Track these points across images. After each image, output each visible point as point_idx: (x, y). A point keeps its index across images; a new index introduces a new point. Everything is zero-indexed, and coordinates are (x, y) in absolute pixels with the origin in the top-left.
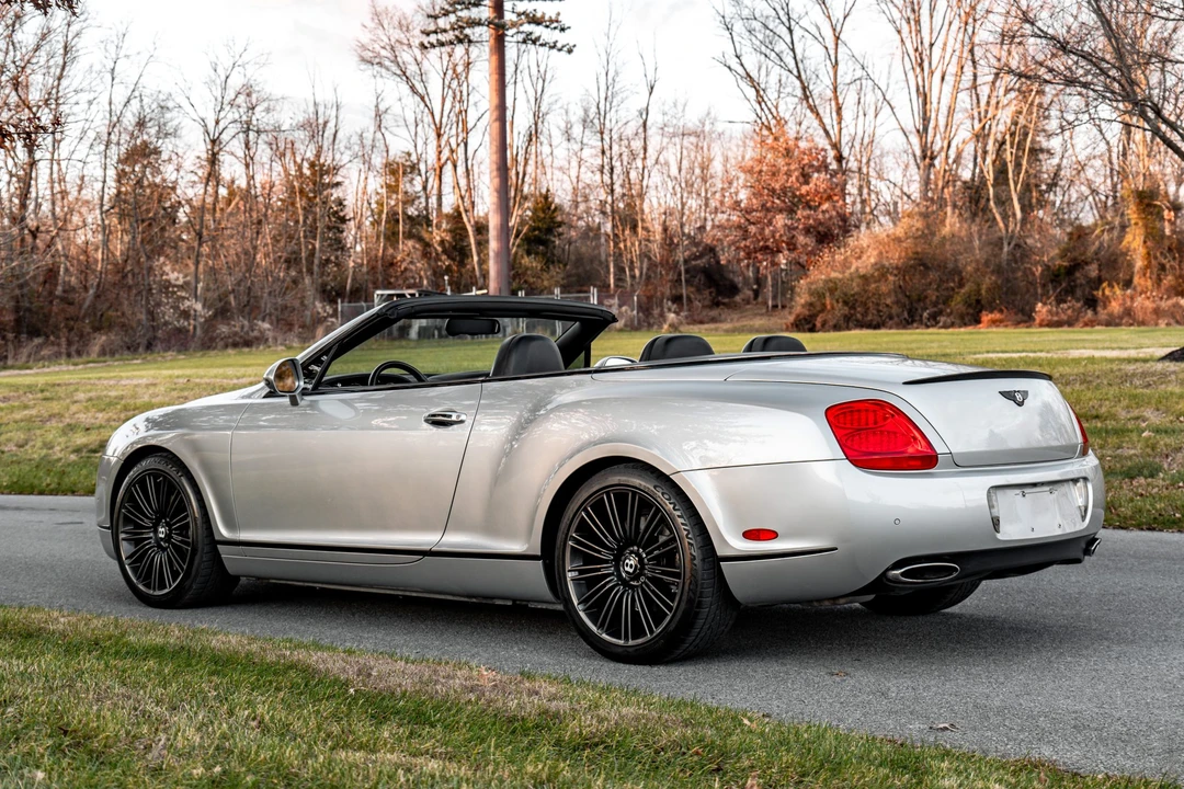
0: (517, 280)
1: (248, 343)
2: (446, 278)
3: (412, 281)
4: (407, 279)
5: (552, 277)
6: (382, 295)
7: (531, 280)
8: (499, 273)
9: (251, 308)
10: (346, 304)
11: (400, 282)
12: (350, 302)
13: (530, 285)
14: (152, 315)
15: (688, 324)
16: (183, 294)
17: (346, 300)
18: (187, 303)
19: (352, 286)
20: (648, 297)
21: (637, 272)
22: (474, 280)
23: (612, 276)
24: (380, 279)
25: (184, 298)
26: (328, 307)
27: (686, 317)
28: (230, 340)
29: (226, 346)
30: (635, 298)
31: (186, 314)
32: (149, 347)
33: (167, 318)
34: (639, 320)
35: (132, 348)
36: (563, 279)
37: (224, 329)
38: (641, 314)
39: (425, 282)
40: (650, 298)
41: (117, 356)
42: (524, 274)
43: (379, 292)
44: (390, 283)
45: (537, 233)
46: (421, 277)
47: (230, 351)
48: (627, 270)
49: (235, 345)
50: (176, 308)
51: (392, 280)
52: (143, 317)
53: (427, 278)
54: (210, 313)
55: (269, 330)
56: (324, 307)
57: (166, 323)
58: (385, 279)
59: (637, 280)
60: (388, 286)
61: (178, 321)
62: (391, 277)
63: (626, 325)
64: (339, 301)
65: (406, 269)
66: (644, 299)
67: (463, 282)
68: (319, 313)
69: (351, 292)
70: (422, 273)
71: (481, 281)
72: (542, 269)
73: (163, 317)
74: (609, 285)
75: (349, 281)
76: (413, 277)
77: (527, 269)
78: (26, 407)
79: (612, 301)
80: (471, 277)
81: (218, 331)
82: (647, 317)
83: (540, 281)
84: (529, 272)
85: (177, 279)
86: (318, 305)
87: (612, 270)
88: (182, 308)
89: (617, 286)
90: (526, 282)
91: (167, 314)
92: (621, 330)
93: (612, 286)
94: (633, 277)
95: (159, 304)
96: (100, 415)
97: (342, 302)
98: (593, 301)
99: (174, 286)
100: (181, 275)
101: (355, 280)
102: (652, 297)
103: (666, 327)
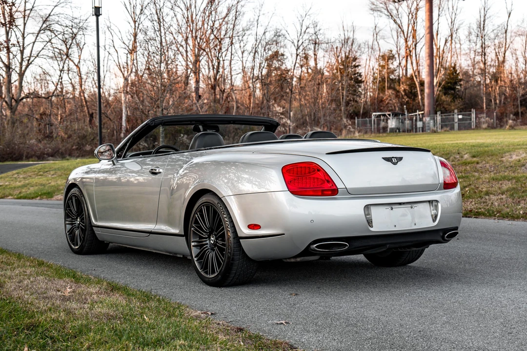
0: (439, 107)
2: (405, 106)
3: (391, 108)
4: (388, 107)
5: (456, 105)
6: (376, 115)
7: (446, 106)
8: (429, 104)
10: (360, 119)
11: (386, 109)
12: (362, 118)
13: (445, 109)
15: (521, 125)
16: (283, 116)
17: (360, 117)
18: (284, 120)
19: (363, 111)
20: (501, 113)
21: (498, 101)
23: (484, 104)
24: (376, 107)
25: (283, 118)
26: (349, 121)
27: (521, 122)
30: (495, 114)
34: (496, 124)
36: (461, 106)
38: (497, 121)
39: (397, 109)
42: (442, 104)
43: (374, 114)
44: (380, 109)
45: (449, 84)
46: (395, 107)
48: (493, 101)
51: (382, 108)
53: (398, 107)
54: (294, 124)
56: (347, 120)
58: (378, 108)
59: (498, 105)
60: (381, 111)
62: (382, 106)
63: (488, 126)
64: (356, 118)
65: (388, 103)
66: (499, 114)
67: (414, 108)
68: (345, 124)
69: (363, 114)
70: (396, 104)
71: (422, 108)
72: (451, 102)
74: (483, 108)
75: (362, 108)
76: (391, 107)
77: (444, 101)
79: (482, 115)
80: (418, 106)
82: (500, 122)
83: (450, 107)
84: (445, 103)
85: (280, 110)
86: (345, 120)
87: (485, 101)
88: (282, 122)
89: (487, 108)
90: (443, 107)
92: (485, 129)
93: (485, 108)
94: (496, 104)
97: (358, 118)
98: (473, 115)
99: (279, 113)
100: (282, 108)
101: (364, 108)
102: (503, 113)
103: (508, 127)
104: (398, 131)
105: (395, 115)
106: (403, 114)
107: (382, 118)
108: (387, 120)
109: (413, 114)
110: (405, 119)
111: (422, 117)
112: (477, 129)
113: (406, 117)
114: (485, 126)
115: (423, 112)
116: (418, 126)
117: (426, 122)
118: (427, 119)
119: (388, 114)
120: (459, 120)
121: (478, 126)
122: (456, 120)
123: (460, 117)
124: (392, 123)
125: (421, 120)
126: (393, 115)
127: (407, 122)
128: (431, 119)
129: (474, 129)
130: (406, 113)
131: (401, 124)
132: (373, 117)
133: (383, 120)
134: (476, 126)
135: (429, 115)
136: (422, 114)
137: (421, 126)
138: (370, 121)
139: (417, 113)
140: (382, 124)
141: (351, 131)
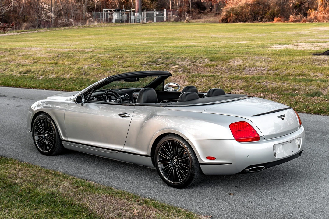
0: (143, 6)
1: (67, 25)
2: (123, 5)
4: (112, 5)
5: (153, 5)
6: (105, 10)
7: (147, 6)
8: (138, 4)
9: (68, 14)
10: (95, 13)
11: (110, 6)
12: (96, 12)
14: (39, 17)
15: (192, 19)
16: (48, 11)
17: (95, 11)
18: (49, 14)
20: (180, 12)
21: (178, 4)
22: (131, 6)
23: (170, 5)
24: (104, 5)
25: (48, 12)
26: (89, 14)
27: (191, 17)
28: (62, 25)
29: (61, 26)
30: (177, 12)
31: (49, 17)
32: (39, 26)
33: (44, 18)
34: (178, 18)
35: (34, 27)
36: (156, 6)
37: (60, 21)
38: (178, 17)
39: (117, 6)
40: (181, 12)
41: (30, 30)
42: (145, 4)
43: (104, 9)
44: (107, 6)
46: (116, 5)
47: (62, 28)
48: (175, 3)
49: (63, 26)
50: (46, 15)
51: (108, 5)
52: (37, 17)
53: (118, 5)
54: (56, 17)
55: (73, 22)
57: (44, 19)
59: (177, 6)
60: (107, 7)
61: (47, 19)
62: (108, 4)
63: (174, 20)
64: (93, 12)
65: (112, 2)
66: (179, 12)
67: (128, 6)
68: (87, 16)
69: (96, 9)
70: (116, 3)
71: (133, 6)
72: (150, 3)
73: (43, 18)
75: (96, 6)
76: (114, 5)
77: (146, 3)
78: (5, 57)
79: (170, 13)
80: (130, 5)
81: (58, 22)
82: (180, 17)
83: (150, 6)
84: (147, 4)
85: (46, 7)
86: (87, 14)
87: (170, 3)
88: (48, 15)
89: (172, 8)
90: (146, 6)
91: (44, 17)
92: (173, 22)
93: (170, 8)
94: (176, 5)
95: (41, 14)
96: (26, 61)
97: (94, 12)
98: (165, 13)
99: (45, 9)
100: (47, 6)
101: (97, 5)
102: (182, 11)
103: (185, 21)
104: (120, 21)
105: (118, 11)
106: (122, 10)
107: (109, 12)
108: (112, 14)
109: (128, 11)
110: (123, 13)
111: (134, 13)
112: (168, 22)
113: (124, 12)
114: (172, 20)
115: (134, 9)
116: (132, 18)
117: (137, 16)
118: (137, 14)
119: (113, 10)
120: (157, 15)
121: (168, 19)
122: (155, 16)
123: (158, 13)
124: (116, 16)
125: (134, 15)
126: (116, 10)
127: (125, 15)
128: (140, 14)
129: (165, 22)
130: (124, 10)
131: (121, 16)
132: (103, 12)
133: (110, 14)
134: (167, 20)
135: (138, 12)
136: (134, 11)
137: (134, 18)
138: (102, 14)
139: (131, 10)
140: (109, 16)
141: (92, 22)
